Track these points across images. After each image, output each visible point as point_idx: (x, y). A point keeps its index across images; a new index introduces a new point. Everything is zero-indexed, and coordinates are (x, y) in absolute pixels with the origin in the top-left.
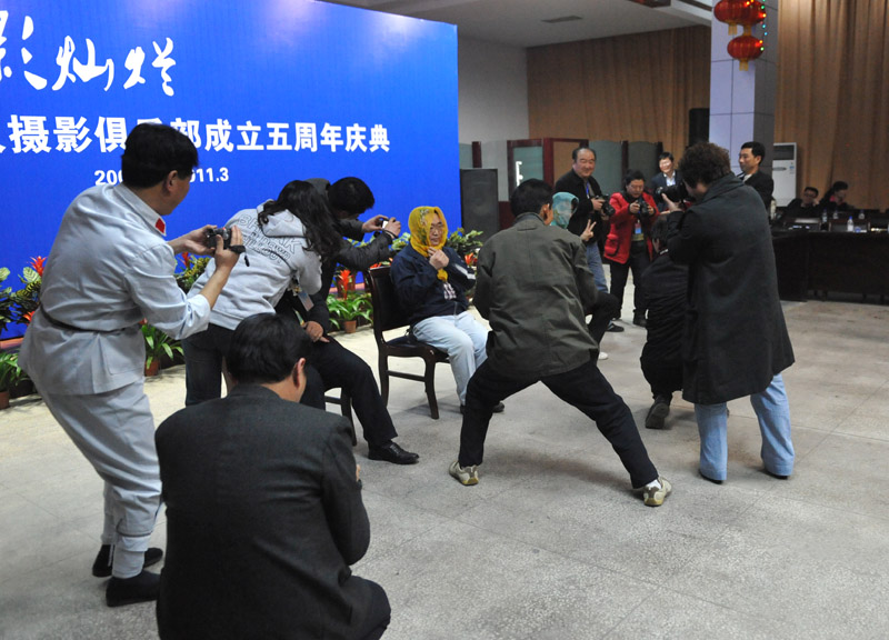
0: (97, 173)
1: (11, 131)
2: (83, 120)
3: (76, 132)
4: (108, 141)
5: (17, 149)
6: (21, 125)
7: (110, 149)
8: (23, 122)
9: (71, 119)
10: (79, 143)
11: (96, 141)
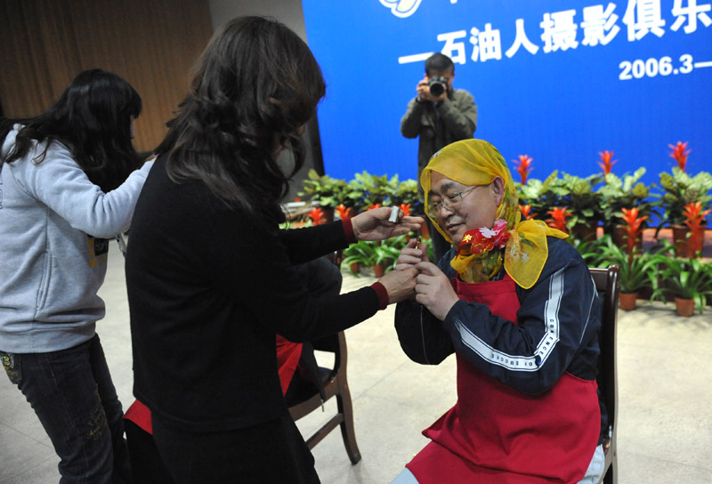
0: (622, 65)
1: (542, 31)
2: (612, 7)
3: (604, 21)
4: (637, 26)
5: (547, 49)
6: (552, 23)
7: (640, 36)
8: (554, 20)
9: (600, 7)
10: (606, 33)
11: (624, 28)
